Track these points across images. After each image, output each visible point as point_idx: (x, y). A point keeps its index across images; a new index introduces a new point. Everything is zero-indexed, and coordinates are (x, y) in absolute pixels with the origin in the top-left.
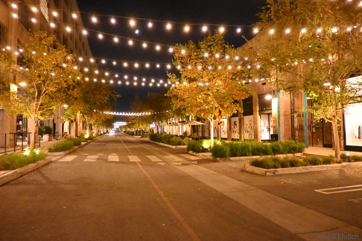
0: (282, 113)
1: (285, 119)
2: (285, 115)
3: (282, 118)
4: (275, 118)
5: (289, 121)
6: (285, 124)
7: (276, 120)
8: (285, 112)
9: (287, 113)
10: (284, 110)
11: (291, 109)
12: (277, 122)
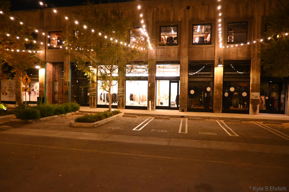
0: (47, 81)
1: (49, 85)
2: (49, 82)
3: (47, 84)
4: (42, 84)
5: (51, 87)
6: (49, 89)
7: (43, 86)
8: (49, 80)
9: (50, 81)
10: (48, 79)
11: (53, 79)
12: (44, 87)
